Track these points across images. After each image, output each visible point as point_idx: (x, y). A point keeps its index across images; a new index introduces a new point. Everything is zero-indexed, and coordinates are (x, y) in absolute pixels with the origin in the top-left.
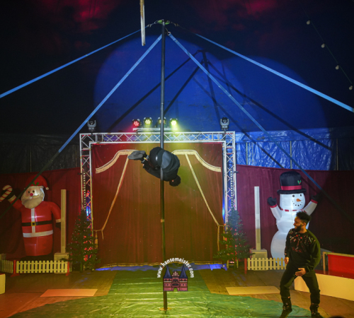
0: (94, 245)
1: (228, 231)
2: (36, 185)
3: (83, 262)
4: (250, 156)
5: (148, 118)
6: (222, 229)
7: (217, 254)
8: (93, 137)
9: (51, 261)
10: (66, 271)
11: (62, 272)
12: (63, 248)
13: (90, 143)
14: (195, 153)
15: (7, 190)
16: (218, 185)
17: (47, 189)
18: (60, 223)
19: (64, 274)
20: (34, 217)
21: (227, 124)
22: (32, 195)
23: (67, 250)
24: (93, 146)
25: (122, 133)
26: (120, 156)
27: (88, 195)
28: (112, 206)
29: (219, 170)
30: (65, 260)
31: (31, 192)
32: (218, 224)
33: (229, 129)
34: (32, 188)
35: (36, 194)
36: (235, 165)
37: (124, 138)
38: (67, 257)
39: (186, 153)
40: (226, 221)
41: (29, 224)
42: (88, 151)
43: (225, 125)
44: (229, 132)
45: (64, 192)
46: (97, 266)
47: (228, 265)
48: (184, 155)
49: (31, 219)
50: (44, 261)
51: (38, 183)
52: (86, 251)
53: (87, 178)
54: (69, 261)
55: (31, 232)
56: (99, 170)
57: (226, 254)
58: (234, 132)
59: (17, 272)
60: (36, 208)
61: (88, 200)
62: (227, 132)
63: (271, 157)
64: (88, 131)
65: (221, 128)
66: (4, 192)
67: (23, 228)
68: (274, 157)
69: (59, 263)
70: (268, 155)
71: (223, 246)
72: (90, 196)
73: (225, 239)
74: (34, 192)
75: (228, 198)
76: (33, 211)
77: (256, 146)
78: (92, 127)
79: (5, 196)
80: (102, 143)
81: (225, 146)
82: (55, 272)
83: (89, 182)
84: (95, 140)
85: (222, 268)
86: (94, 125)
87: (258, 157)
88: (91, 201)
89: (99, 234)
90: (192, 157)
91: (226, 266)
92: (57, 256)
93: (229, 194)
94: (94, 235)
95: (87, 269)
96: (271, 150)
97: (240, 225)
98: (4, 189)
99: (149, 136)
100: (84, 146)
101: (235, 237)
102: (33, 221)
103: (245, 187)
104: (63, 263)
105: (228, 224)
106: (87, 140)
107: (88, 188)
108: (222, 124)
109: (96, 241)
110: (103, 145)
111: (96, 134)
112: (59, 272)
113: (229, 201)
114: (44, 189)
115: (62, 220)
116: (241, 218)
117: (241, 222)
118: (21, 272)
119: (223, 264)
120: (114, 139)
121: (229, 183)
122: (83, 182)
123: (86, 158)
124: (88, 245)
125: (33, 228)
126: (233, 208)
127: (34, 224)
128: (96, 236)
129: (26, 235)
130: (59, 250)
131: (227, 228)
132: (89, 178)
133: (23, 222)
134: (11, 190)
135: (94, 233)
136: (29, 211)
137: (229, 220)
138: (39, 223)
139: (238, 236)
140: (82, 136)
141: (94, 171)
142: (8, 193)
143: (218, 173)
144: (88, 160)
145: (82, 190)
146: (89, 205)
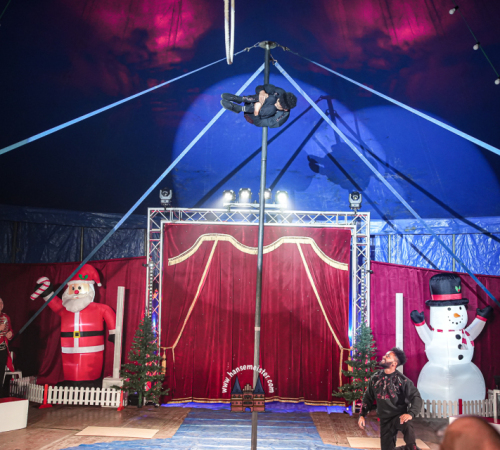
0: (161, 369)
1: (356, 356)
2: (84, 278)
3: (143, 393)
4: (393, 254)
5: (245, 189)
6: (346, 354)
7: (338, 391)
8: (167, 215)
9: (98, 389)
10: (118, 405)
11: (113, 405)
12: (116, 370)
13: (162, 222)
14: (310, 241)
15: (42, 284)
16: (343, 290)
17: (99, 285)
18: (113, 336)
19: (115, 409)
20: (78, 325)
21: (359, 201)
22: (77, 292)
23: (122, 374)
24: (167, 227)
25: (208, 210)
26: (204, 242)
27: (155, 296)
28: (189, 314)
29: (344, 267)
30: (117, 388)
31: (77, 289)
32: (341, 346)
33: (361, 208)
34: (79, 283)
35: (83, 291)
36: (368, 261)
37: (209, 217)
38: (121, 383)
39: (299, 241)
40: (354, 342)
41: (70, 335)
42: (159, 233)
43: (355, 202)
44: (362, 213)
45: (121, 290)
46: (163, 400)
47: (354, 408)
48: (296, 244)
49: (73, 328)
50: (88, 389)
51: (87, 277)
52: (148, 377)
53: (155, 272)
54: (123, 389)
55: (72, 345)
56: (172, 262)
57: (351, 390)
58: (368, 214)
59: (49, 402)
60: (81, 311)
61: (155, 303)
62: (359, 213)
63: (425, 257)
64: (160, 205)
65: (350, 207)
66: (38, 286)
67: (62, 339)
68: (429, 257)
69: (109, 392)
70: (421, 254)
71: (347, 379)
72: (158, 297)
73: (350, 368)
74: (80, 288)
75: (357, 309)
76: (77, 316)
77: (404, 240)
78: (165, 198)
79: (39, 292)
80: (179, 222)
81: (354, 233)
82: (102, 404)
83: (158, 278)
84: (169, 218)
85: (345, 412)
86: (169, 197)
87: (405, 256)
88: (160, 305)
89: (169, 352)
90: (307, 248)
91: (351, 410)
92: (107, 382)
93: (359, 302)
94: (162, 355)
95: (148, 404)
96: (425, 247)
97: (373, 349)
98: (39, 282)
99: (246, 215)
100: (153, 226)
101: (366, 366)
102: (76, 330)
103: (382, 294)
104: (114, 392)
105: (356, 347)
106: (158, 218)
107: (155, 286)
108: (351, 201)
109: (164, 364)
110: (180, 226)
111: (171, 209)
112: (108, 404)
113: (359, 315)
115: (117, 331)
116: (374, 339)
117: (375, 345)
118: (54, 402)
119: (347, 406)
120: (197, 217)
121: (359, 286)
122: (150, 277)
123: (155, 243)
124: (152, 369)
125: (76, 340)
126: (364, 324)
127: (77, 335)
128: (164, 356)
129: (65, 350)
130: (110, 374)
131: (354, 353)
132: (159, 272)
133: (63, 330)
134: (48, 283)
135: (162, 351)
136: (71, 315)
137: (357, 340)
138: (85, 334)
139: (370, 366)
140: (151, 212)
141: (165, 262)
142: (44, 288)
143: (344, 271)
144: (158, 247)
145: (147, 289)
146: (157, 310)
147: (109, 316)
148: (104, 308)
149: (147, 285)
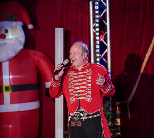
2: (11, 19)
17: (30, 26)
22: (4, 37)
34: (5, 25)
35: (10, 36)
45: (59, 32)
49: (2, 81)
51: (14, 17)
55: (2, 103)
60: (11, 60)
61: (103, 47)
72: (106, 40)
74: (7, 31)
76: (6, 66)
88: (108, 50)
89: (123, 108)
94: (114, 111)
102: (6, 83)
114: (25, 28)
122: (94, 14)
125: (7, 95)
127: (7, 89)
132: (105, 7)
145: (92, 30)
146: (106, 56)
147: (44, 65)
148: (37, 56)
149: (92, 25)
